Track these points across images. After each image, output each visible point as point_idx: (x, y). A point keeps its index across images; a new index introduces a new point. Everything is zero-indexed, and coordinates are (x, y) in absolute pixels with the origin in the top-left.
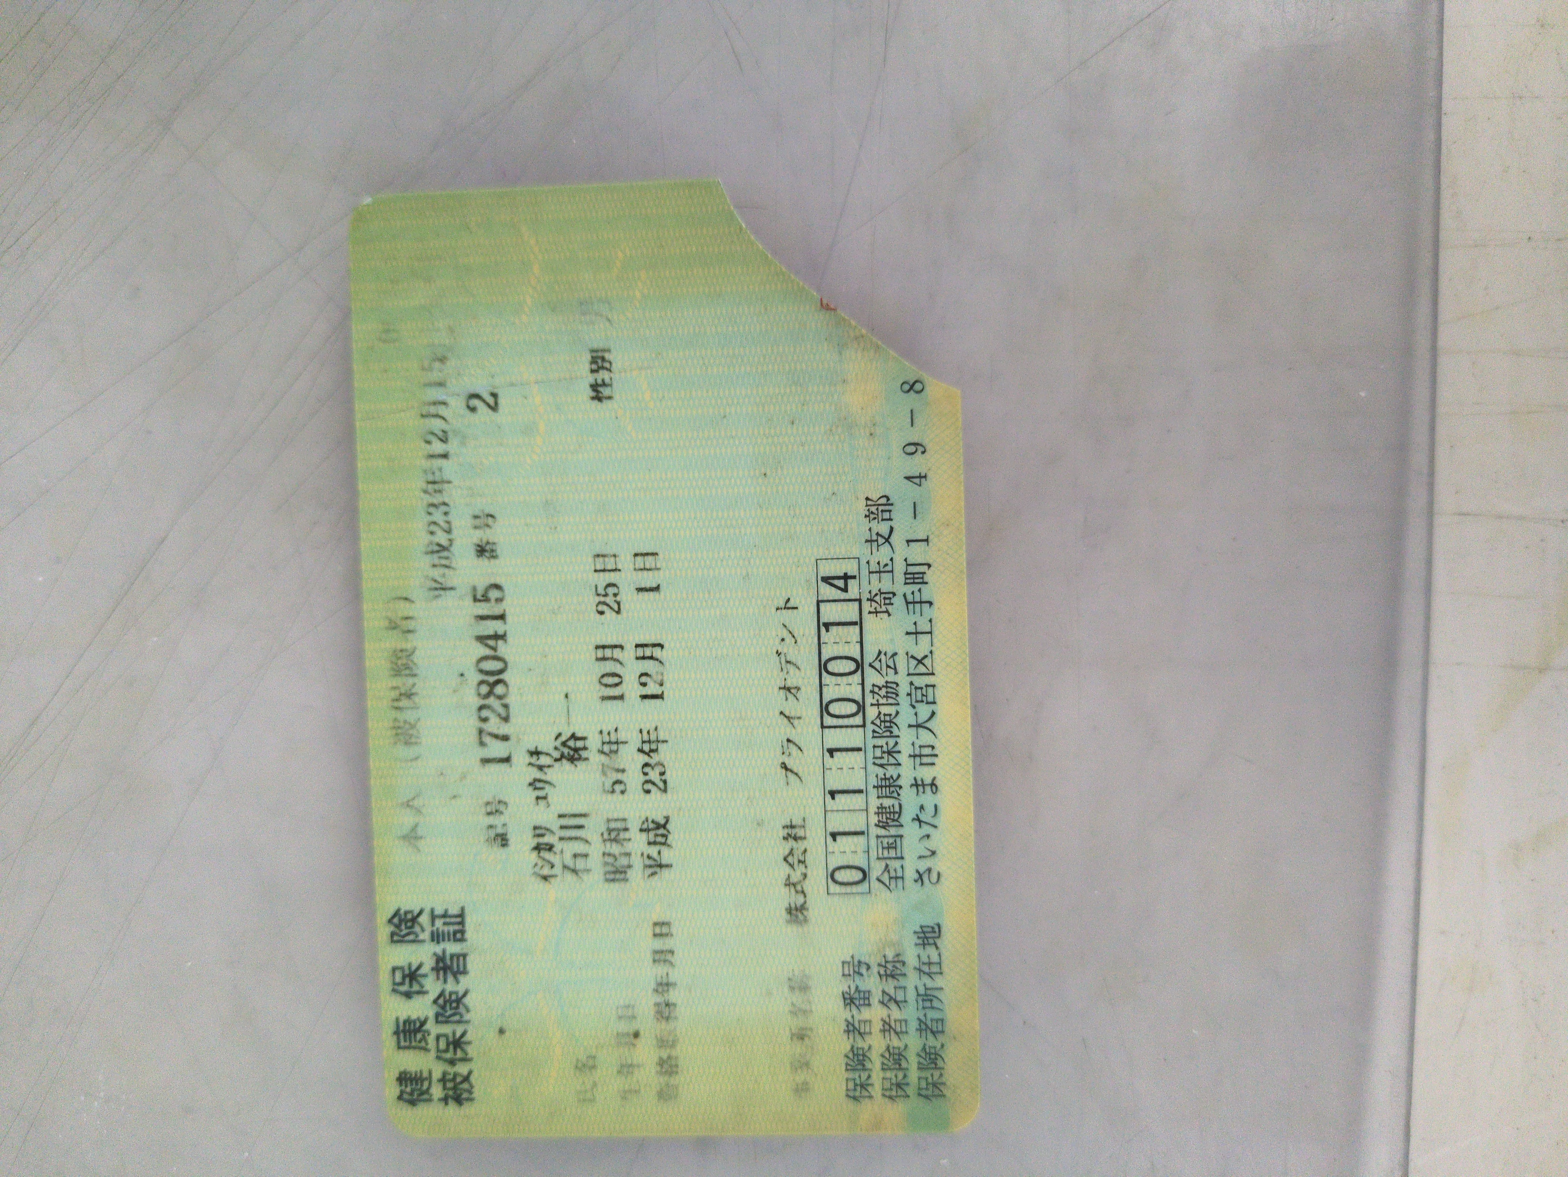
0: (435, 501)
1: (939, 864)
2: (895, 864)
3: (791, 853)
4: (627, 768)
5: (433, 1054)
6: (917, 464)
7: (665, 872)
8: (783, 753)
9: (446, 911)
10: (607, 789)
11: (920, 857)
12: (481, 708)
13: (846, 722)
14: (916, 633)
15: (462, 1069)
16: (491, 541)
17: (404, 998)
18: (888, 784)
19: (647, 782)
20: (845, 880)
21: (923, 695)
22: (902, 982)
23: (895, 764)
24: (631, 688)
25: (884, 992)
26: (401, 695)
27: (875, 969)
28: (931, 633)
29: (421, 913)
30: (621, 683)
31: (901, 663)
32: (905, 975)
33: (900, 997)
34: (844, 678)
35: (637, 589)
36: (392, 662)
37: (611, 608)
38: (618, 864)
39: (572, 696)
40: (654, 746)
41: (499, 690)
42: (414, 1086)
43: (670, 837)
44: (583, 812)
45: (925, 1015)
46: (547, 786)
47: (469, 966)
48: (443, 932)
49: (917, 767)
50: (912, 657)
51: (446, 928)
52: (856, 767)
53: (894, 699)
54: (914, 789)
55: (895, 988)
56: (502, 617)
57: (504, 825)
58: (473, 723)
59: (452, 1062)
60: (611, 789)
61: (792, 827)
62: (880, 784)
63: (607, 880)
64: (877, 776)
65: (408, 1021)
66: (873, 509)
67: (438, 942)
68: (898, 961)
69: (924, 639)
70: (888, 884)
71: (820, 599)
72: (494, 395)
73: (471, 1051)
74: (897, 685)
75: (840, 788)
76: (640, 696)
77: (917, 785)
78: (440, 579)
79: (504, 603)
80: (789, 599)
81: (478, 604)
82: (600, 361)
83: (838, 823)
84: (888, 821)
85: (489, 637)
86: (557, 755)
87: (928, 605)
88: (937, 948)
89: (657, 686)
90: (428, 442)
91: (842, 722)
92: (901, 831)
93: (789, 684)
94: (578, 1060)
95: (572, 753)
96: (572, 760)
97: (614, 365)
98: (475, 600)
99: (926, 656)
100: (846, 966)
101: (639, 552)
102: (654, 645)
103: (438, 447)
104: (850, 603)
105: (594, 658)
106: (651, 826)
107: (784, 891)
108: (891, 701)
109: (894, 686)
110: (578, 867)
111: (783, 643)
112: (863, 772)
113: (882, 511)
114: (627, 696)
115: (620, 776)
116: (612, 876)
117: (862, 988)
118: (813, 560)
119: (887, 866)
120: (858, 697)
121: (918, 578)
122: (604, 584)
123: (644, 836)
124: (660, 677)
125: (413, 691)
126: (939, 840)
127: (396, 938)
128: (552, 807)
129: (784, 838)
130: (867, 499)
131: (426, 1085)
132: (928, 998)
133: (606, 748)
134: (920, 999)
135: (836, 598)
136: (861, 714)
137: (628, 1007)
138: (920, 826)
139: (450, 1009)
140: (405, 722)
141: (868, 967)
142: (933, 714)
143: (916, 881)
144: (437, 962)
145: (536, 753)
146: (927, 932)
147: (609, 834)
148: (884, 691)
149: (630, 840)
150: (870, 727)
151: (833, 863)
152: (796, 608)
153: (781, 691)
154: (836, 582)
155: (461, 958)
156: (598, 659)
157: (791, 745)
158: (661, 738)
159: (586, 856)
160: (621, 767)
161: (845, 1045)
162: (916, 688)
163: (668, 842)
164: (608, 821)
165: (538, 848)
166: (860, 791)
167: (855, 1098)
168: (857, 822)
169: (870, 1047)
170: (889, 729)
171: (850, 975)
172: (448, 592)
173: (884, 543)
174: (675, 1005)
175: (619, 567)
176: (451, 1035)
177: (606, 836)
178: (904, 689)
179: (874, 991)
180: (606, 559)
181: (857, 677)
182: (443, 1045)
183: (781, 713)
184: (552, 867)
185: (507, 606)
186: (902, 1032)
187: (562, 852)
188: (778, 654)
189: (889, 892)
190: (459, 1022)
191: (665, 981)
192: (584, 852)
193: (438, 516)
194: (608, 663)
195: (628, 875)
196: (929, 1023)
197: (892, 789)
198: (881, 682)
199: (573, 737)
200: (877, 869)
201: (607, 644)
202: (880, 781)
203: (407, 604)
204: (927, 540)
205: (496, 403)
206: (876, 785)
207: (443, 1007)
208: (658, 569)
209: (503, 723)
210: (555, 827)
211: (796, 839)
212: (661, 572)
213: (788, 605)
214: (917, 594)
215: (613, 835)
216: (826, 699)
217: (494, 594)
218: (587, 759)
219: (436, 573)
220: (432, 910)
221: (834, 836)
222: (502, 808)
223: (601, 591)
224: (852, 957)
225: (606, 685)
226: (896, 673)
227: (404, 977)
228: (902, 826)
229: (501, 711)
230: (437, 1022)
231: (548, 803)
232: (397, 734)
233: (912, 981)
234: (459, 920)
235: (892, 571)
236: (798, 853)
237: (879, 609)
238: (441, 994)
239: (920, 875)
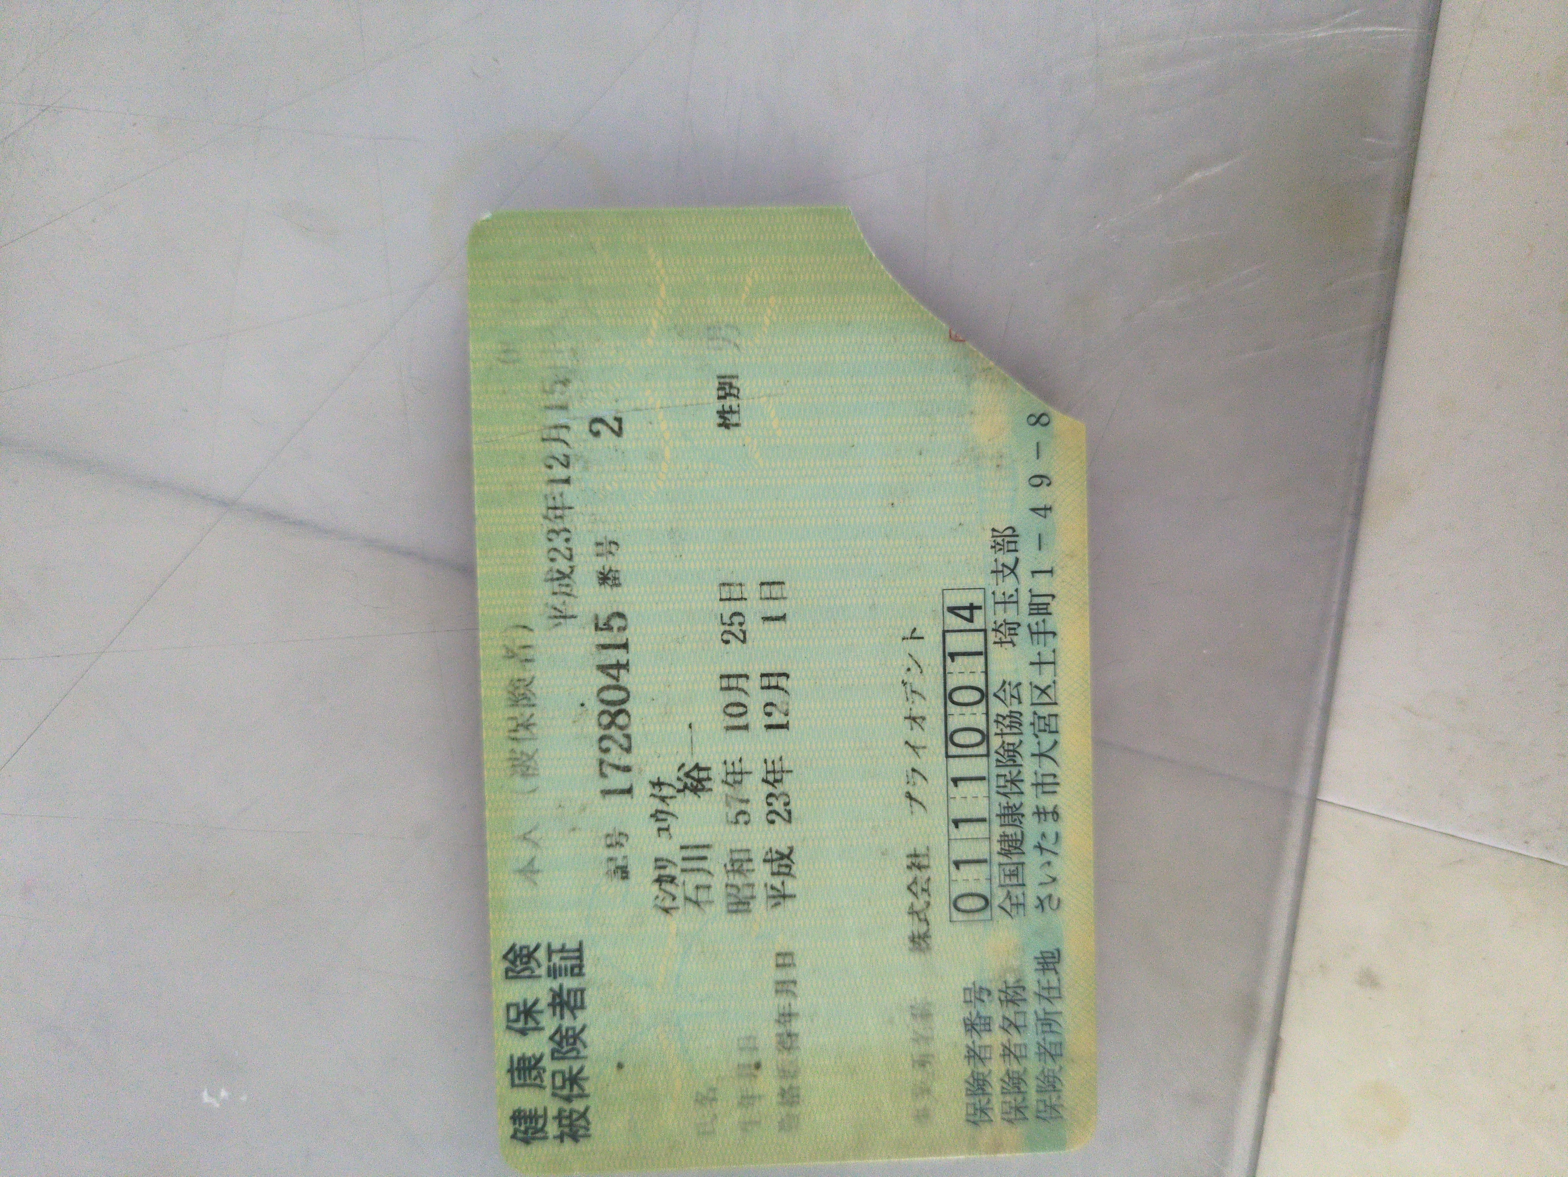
0: (556, 528)
1: (1060, 891)
2: (1018, 891)
3: (915, 882)
4: (751, 798)
5: (549, 1090)
6: (1042, 496)
7: (789, 903)
8: (908, 783)
9: (564, 946)
10: (730, 820)
11: (1041, 884)
12: (602, 739)
13: (970, 751)
14: (1040, 663)
15: (579, 1105)
16: (613, 569)
17: (518, 1035)
18: (1010, 812)
19: (771, 812)
20: (968, 908)
21: (1046, 725)
22: (1023, 1007)
23: (1018, 793)
24: (756, 718)
25: (1004, 1018)
26: (518, 725)
27: (996, 994)
28: (1054, 663)
29: (537, 947)
30: (746, 713)
31: (1026, 693)
32: (1025, 1000)
33: (1020, 1022)
34: (969, 708)
35: (763, 618)
36: (509, 692)
37: (737, 637)
38: (741, 895)
39: (695, 726)
40: (778, 776)
41: (621, 720)
42: (528, 1124)
43: (794, 868)
44: (706, 843)
45: (1044, 1039)
46: (669, 818)
47: (587, 1000)
48: (560, 967)
49: (1040, 795)
50: (1037, 687)
51: (563, 963)
52: (979, 795)
53: (1018, 729)
54: (1036, 816)
55: (1016, 1013)
56: (625, 646)
57: (625, 857)
58: (594, 753)
59: (568, 1099)
60: (734, 821)
61: (916, 856)
62: (1003, 812)
63: (730, 912)
64: (1000, 805)
65: (522, 1059)
66: (999, 540)
67: (555, 978)
68: (1019, 987)
69: (1048, 669)
70: (1009, 910)
71: (946, 629)
72: (619, 420)
73: (588, 1087)
74: (1021, 714)
75: (964, 817)
76: (765, 726)
77: (1040, 813)
78: (562, 608)
79: (627, 631)
80: (915, 629)
81: (599, 633)
82: (727, 387)
83: (961, 851)
84: (1011, 848)
85: (611, 666)
86: (680, 786)
87: (1051, 636)
88: (1057, 973)
89: (782, 715)
90: (550, 467)
91: (966, 752)
92: (1022, 859)
93: (914, 713)
94: (698, 1093)
95: (695, 784)
96: (695, 790)
97: (741, 391)
98: (597, 628)
99: (1049, 686)
100: (968, 992)
101: (765, 581)
102: (780, 675)
103: (559, 472)
104: (976, 634)
105: (718, 687)
106: (775, 856)
107: (907, 918)
108: (1015, 730)
109: (1018, 715)
110: (699, 900)
111: (908, 673)
112: (986, 801)
113: (1009, 542)
114: (751, 726)
115: (743, 807)
116: (734, 908)
117: (983, 1013)
118: (940, 591)
119: (1009, 892)
120: (982, 726)
121: (1042, 609)
122: (730, 614)
123: (768, 866)
124: (785, 707)
125: (532, 721)
126: (1062, 867)
127: (510, 974)
128: (675, 839)
129: (909, 867)
130: (994, 530)
131: (541, 1122)
132: (1047, 1022)
133: (730, 779)
134: (1039, 1023)
135: (962, 628)
136: (985, 744)
137: (749, 1038)
138: (1042, 853)
139: (567, 1045)
140: (522, 753)
141: (989, 993)
142: (1056, 743)
143: (1037, 907)
144: (554, 998)
145: (659, 784)
146: (1047, 958)
147: (733, 865)
148: (1008, 719)
149: (753, 870)
150: (994, 756)
151: (957, 891)
152: (922, 638)
153: (906, 720)
154: (962, 612)
155: (579, 994)
156: (722, 689)
157: (916, 774)
158: (786, 768)
159: (709, 887)
160: (746, 797)
161: (965, 1070)
162: (1040, 718)
163: (792, 872)
164: (732, 851)
165: (659, 880)
166: (983, 820)
167: (975, 1123)
168: (980, 850)
169: (990, 1072)
170: (1012, 759)
171: (971, 1001)
172: (568, 620)
173: (1010, 573)
174: (797, 1035)
175: (745, 596)
176: (567, 1071)
177: (729, 867)
178: (1027, 718)
179: (995, 1016)
180: (732, 588)
181: (982, 707)
182: (559, 1082)
183: (907, 743)
184: (674, 898)
185: (631, 635)
186: (1021, 1056)
187: (684, 883)
188: (904, 683)
189: (1010, 918)
190: (577, 1058)
191: (787, 1011)
192: (707, 883)
193: (559, 542)
194: (732, 692)
195: (751, 906)
196: (1048, 1046)
197: (1015, 817)
198: (1005, 711)
199: (697, 767)
200: (999, 897)
201: (731, 673)
202: (1002, 810)
203: (526, 632)
204: (1051, 572)
205: (620, 428)
206: (999, 813)
207: (560, 1044)
208: (785, 598)
209: (625, 753)
210: (677, 859)
211: (919, 867)
212: (788, 601)
213: (915, 635)
214: (1041, 624)
215: (736, 866)
216: (952, 728)
217: (616, 623)
218: (711, 790)
219: (557, 601)
220: (549, 946)
221: (957, 864)
222: (623, 840)
223: (726, 619)
224: (974, 984)
225: (731, 715)
226: (1020, 702)
227: (519, 1014)
228: (1023, 853)
229: (624, 741)
230: (553, 1058)
231: (670, 834)
232: (513, 766)
233: (1033, 1007)
234: (577, 954)
235: (1017, 602)
236: (922, 883)
237: (1004, 640)
238: (558, 1030)
239: (1041, 902)
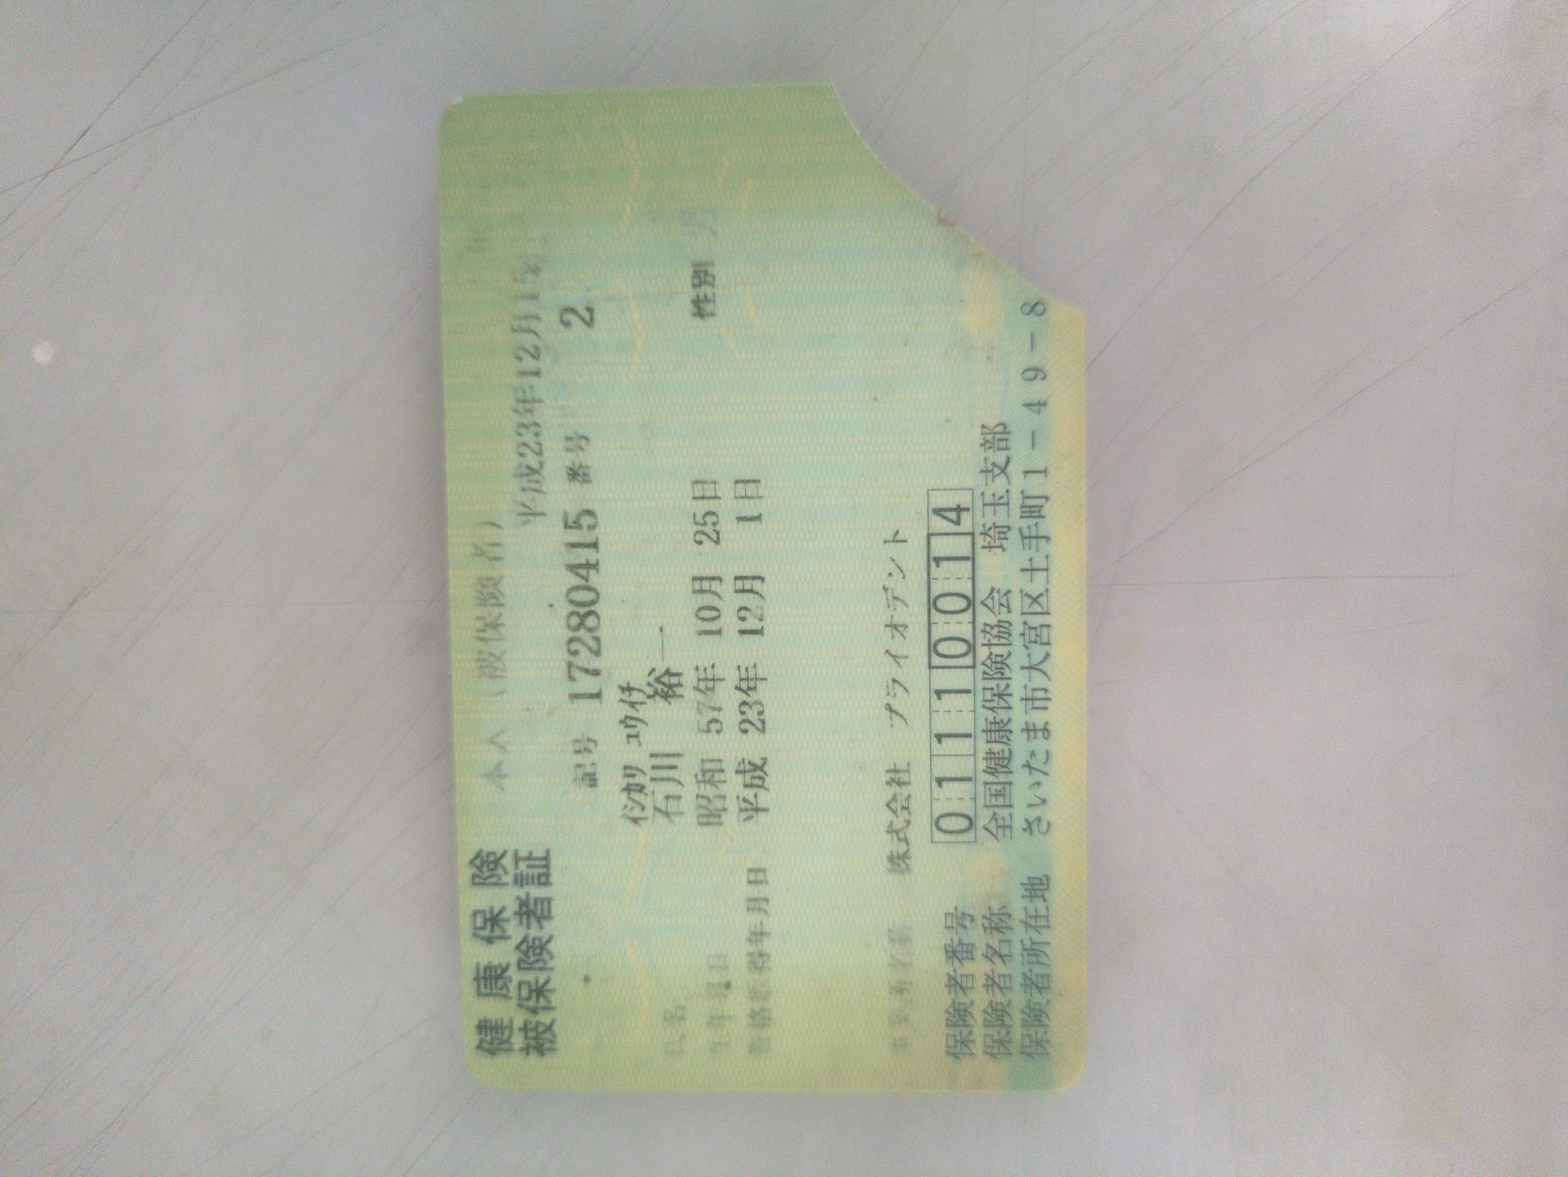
0: (525, 421)
1: (1050, 814)
2: (1004, 812)
3: (894, 799)
4: (723, 706)
5: (514, 1002)
6: (1036, 391)
7: (762, 816)
8: (888, 694)
9: (531, 853)
10: (701, 728)
11: (1030, 805)
12: (571, 641)
13: (955, 662)
14: (1032, 570)
15: (545, 1018)
16: (583, 464)
17: (485, 943)
18: (997, 728)
19: (744, 721)
20: (950, 828)
21: (1037, 636)
22: (1008, 935)
23: (1005, 708)
24: (729, 622)
25: (988, 946)
26: (486, 625)
27: (980, 921)
28: (1046, 570)
29: (503, 855)
30: (718, 617)
31: (1016, 601)
32: (1010, 928)
33: (1005, 951)
34: (955, 617)
35: (737, 518)
36: (477, 591)
37: (709, 537)
38: (711, 807)
39: (667, 630)
40: (752, 684)
41: (590, 621)
42: (494, 1035)
43: (767, 779)
44: (676, 752)
45: (1031, 971)
46: (639, 724)
47: (554, 911)
48: (527, 874)
49: (1029, 711)
50: (1027, 595)
51: (530, 871)
52: (964, 709)
53: (1007, 639)
54: (1025, 733)
55: (1000, 941)
56: (594, 545)
57: (593, 764)
58: (562, 656)
59: (534, 1011)
60: (706, 729)
61: (896, 771)
62: (989, 728)
63: (701, 824)
64: (986, 720)
65: (488, 968)
66: (989, 437)
67: (522, 886)
68: (1004, 914)
69: (1040, 576)
70: (994, 832)
71: (930, 532)
72: (590, 310)
73: (555, 1000)
74: (1010, 624)
75: (947, 732)
76: (739, 631)
77: (1029, 730)
78: (529, 504)
79: (597, 530)
80: (897, 532)
81: (569, 531)
82: (702, 275)
83: (944, 768)
84: (997, 767)
85: (581, 566)
86: (650, 691)
87: (1044, 540)
88: (1045, 900)
89: (757, 621)
90: (520, 359)
91: (950, 664)
92: (1010, 778)
93: (895, 621)
94: (666, 1011)
95: (665, 689)
96: (666, 697)
97: (717, 279)
98: (566, 526)
99: (1041, 595)
100: (949, 918)
101: (740, 478)
102: (754, 578)
103: (529, 363)
104: (962, 537)
105: (690, 590)
106: (748, 767)
107: (886, 838)
108: (1003, 641)
109: (1007, 625)
110: (669, 810)
111: (889, 578)
112: (971, 715)
113: (1000, 440)
114: (725, 631)
115: (715, 715)
116: (705, 820)
117: (965, 940)
118: (925, 491)
119: (995, 814)
120: (968, 636)
121: (1034, 512)
122: (703, 513)
123: (740, 777)
124: (759, 612)
125: (500, 621)
126: (1053, 788)
127: (477, 880)
128: (644, 745)
129: (888, 783)
130: (983, 426)
131: (506, 1033)
132: (1034, 952)
133: (702, 685)
134: (1025, 953)
135: (948, 531)
136: (971, 655)
137: (719, 956)
138: (1030, 774)
139: (534, 955)
140: (490, 654)
141: (973, 919)
142: (1047, 655)
143: (1024, 830)
144: (521, 906)
145: (628, 689)
146: (1034, 884)
147: (704, 775)
148: (996, 630)
149: (725, 781)
150: (980, 668)
151: (938, 811)
152: (905, 541)
153: (888, 629)
154: (948, 514)
155: (546, 904)
156: (695, 592)
157: (896, 685)
158: (760, 675)
159: (679, 798)
160: (718, 705)
161: (946, 999)
162: (1031, 628)
163: (765, 785)
164: (703, 761)
165: (628, 789)
166: (968, 736)
167: (955, 1055)
168: (964, 768)
169: (972, 1002)
170: (1000, 671)
171: (953, 927)
172: (538, 518)
173: (1000, 474)
174: (768, 955)
175: (719, 494)
176: (533, 981)
177: (700, 777)
178: (1017, 628)
179: (977, 944)
180: (706, 486)
181: (968, 616)
182: (525, 993)
183: (887, 652)
184: (643, 809)
185: (601, 534)
186: (1006, 988)
187: (653, 793)
188: (885, 589)
189: (996, 842)
190: (542, 969)
191: (759, 929)
192: (677, 793)
193: (528, 437)
194: (705, 595)
195: (722, 819)
196: (1034, 978)
197: (1002, 734)
198: (992, 620)
199: (668, 672)
200: (984, 817)
201: (704, 575)
202: (989, 725)
203: (495, 529)
204: (1045, 472)
205: (592, 319)
206: (985, 729)
207: (526, 953)
208: (760, 497)
209: (594, 656)
210: (647, 768)
211: (900, 783)
212: (763, 501)
213: (898, 537)
214: (1034, 529)
215: (708, 776)
216: (935, 637)
217: (586, 520)
218: (681, 696)
219: (525, 498)
220: (516, 853)
221: (940, 781)
222: (591, 746)
223: (699, 519)
224: (956, 908)
225: (703, 619)
226: (1009, 611)
227: (485, 921)
228: (1011, 772)
229: (592, 644)
230: (519, 968)
231: (639, 741)
232: (482, 667)
233: (1019, 935)
234: (544, 862)
235: (1007, 504)
236: (901, 800)
237: (993, 544)
238: (524, 940)
239: (1029, 824)
